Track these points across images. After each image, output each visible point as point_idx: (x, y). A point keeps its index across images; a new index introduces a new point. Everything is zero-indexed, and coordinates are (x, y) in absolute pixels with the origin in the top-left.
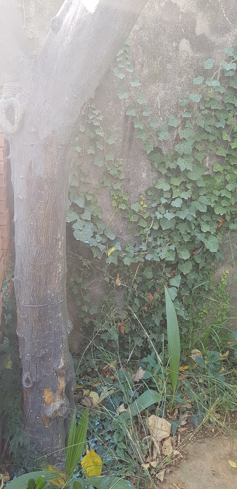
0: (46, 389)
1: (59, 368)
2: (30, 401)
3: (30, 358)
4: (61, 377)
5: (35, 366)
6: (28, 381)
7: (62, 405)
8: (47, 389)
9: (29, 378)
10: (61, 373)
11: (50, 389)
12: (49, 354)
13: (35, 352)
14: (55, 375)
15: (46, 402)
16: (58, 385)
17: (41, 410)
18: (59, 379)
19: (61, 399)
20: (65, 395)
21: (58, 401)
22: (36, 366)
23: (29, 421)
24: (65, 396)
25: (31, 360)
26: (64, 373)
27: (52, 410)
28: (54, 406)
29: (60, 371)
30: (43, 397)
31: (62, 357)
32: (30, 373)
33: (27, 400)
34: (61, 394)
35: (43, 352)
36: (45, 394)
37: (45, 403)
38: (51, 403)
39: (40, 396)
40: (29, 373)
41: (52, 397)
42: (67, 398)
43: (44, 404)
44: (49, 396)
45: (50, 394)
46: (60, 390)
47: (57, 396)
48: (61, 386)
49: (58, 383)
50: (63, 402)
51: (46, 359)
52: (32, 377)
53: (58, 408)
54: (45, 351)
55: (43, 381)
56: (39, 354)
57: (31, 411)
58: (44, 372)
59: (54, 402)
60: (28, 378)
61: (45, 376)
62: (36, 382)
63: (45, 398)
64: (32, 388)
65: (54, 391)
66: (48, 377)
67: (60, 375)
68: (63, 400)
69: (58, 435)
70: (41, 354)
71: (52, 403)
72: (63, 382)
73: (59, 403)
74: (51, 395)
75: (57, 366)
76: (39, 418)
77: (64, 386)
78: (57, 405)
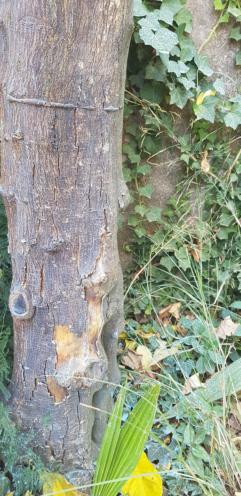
0: (60, 326)
1: (94, 281)
2: (26, 347)
3: (27, 250)
4: (96, 305)
5: (39, 270)
6: (20, 304)
7: (92, 366)
8: (63, 325)
9: (25, 296)
10: (97, 295)
11: (70, 327)
12: (72, 245)
13: (39, 236)
14: (83, 297)
15: (58, 353)
16: (89, 320)
17: (47, 369)
18: (92, 308)
19: (93, 352)
20: (100, 343)
21: (85, 355)
22: (41, 273)
23: (21, 388)
24: (101, 347)
25: (29, 255)
26: (103, 297)
27: (71, 372)
28: (75, 365)
29: (96, 289)
30: (53, 342)
31: (101, 259)
32: (27, 286)
33: (20, 345)
34: (93, 342)
35: (57, 238)
36: (58, 337)
37: (56, 357)
38: (69, 356)
39: (47, 340)
40: (25, 286)
41: (73, 346)
42: (104, 351)
43: (53, 358)
44: (66, 341)
45: (70, 337)
46: (91, 332)
47: (84, 344)
48: (94, 323)
49: (89, 317)
50: (96, 359)
51: (63, 258)
52: (31, 295)
53: (83, 370)
54: (63, 236)
55: (55, 307)
56: (49, 242)
57: (26, 368)
58: (58, 288)
59: (76, 355)
60: (21, 296)
61: (60, 297)
62: (40, 309)
63: (57, 345)
64: (29, 320)
65: (79, 333)
66: (68, 300)
67: (94, 298)
68: (96, 355)
69: (80, 421)
70: (54, 242)
71: (72, 358)
72: (99, 316)
73: (86, 358)
74: (71, 341)
75: (90, 275)
76: (41, 384)
77: (100, 326)
78: (83, 363)
